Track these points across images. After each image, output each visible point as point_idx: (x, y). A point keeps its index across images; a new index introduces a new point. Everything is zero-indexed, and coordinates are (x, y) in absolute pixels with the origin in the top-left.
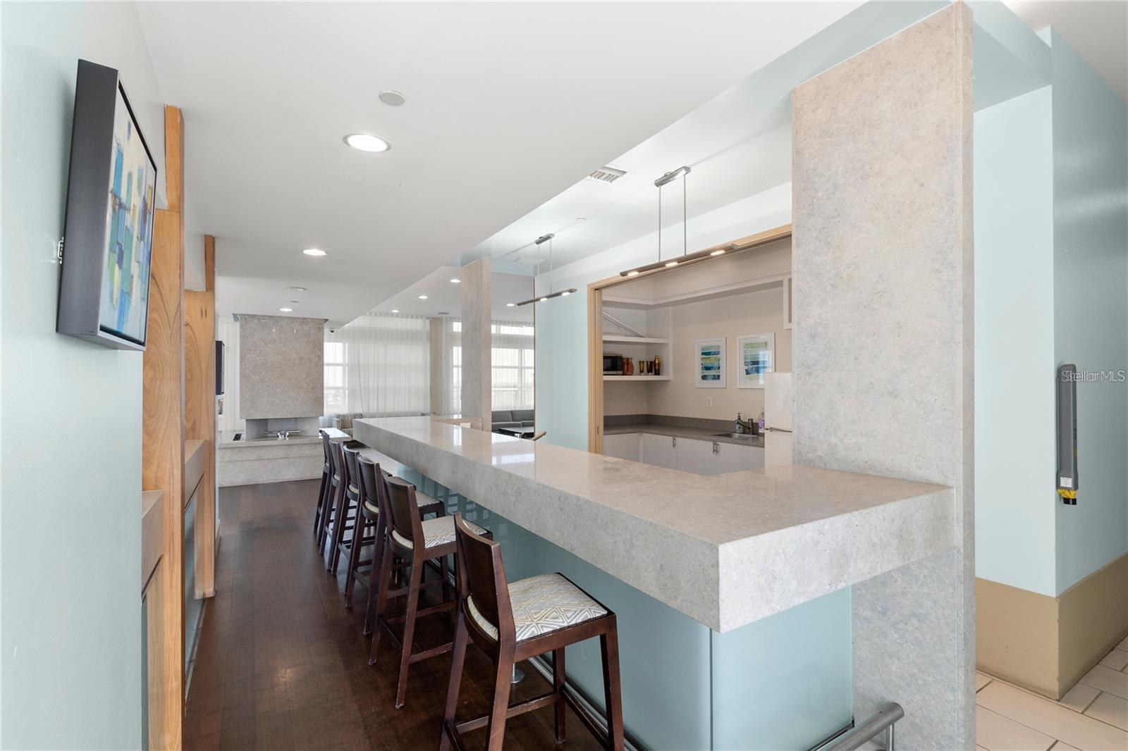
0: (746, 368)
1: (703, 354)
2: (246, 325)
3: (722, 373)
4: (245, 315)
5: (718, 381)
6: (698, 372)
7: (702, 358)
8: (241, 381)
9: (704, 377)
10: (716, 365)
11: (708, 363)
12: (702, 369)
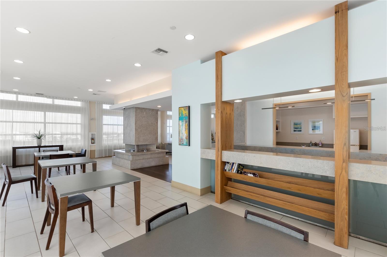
0: (312, 128)
1: (294, 124)
2: (137, 111)
3: (302, 130)
4: (136, 107)
5: (301, 132)
6: (293, 129)
7: (294, 125)
8: (135, 131)
9: (295, 131)
10: (300, 127)
11: (296, 127)
12: (294, 128)
